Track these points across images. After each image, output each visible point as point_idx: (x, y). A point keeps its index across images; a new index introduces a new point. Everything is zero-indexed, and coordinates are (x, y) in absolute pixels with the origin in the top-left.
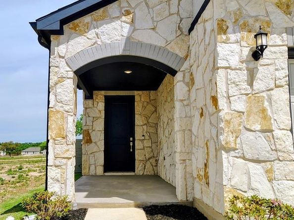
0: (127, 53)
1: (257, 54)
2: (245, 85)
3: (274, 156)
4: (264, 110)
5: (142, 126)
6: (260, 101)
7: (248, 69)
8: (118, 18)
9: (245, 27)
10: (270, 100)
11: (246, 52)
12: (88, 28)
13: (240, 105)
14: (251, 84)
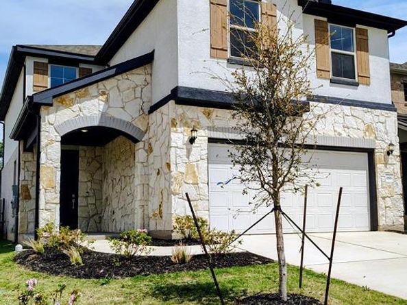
0: (101, 125)
1: (192, 140)
4: (194, 172)
5: (86, 182)
7: (187, 149)
8: (96, 97)
9: (186, 124)
10: (197, 167)
11: (186, 139)
12: (72, 102)
13: (182, 169)
14: (188, 158)
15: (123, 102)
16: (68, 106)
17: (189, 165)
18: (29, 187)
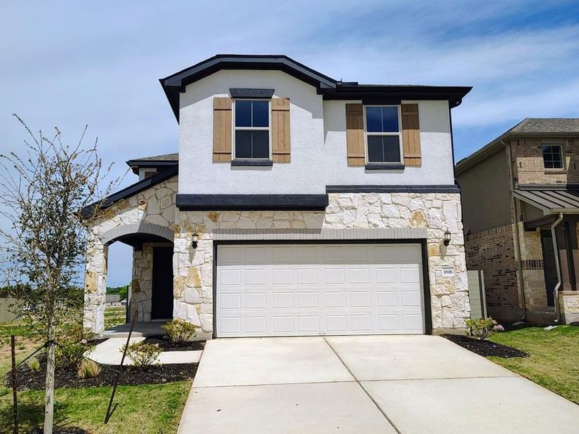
0: (141, 232)
1: (195, 245)
2: (188, 262)
3: (201, 300)
4: (197, 276)
6: (195, 270)
7: (189, 253)
8: (136, 207)
9: (189, 229)
10: (201, 270)
11: (190, 243)
12: (114, 213)
13: (185, 273)
14: (191, 260)
15: (160, 209)
16: (110, 217)
17: (192, 269)
18: (139, 281)
